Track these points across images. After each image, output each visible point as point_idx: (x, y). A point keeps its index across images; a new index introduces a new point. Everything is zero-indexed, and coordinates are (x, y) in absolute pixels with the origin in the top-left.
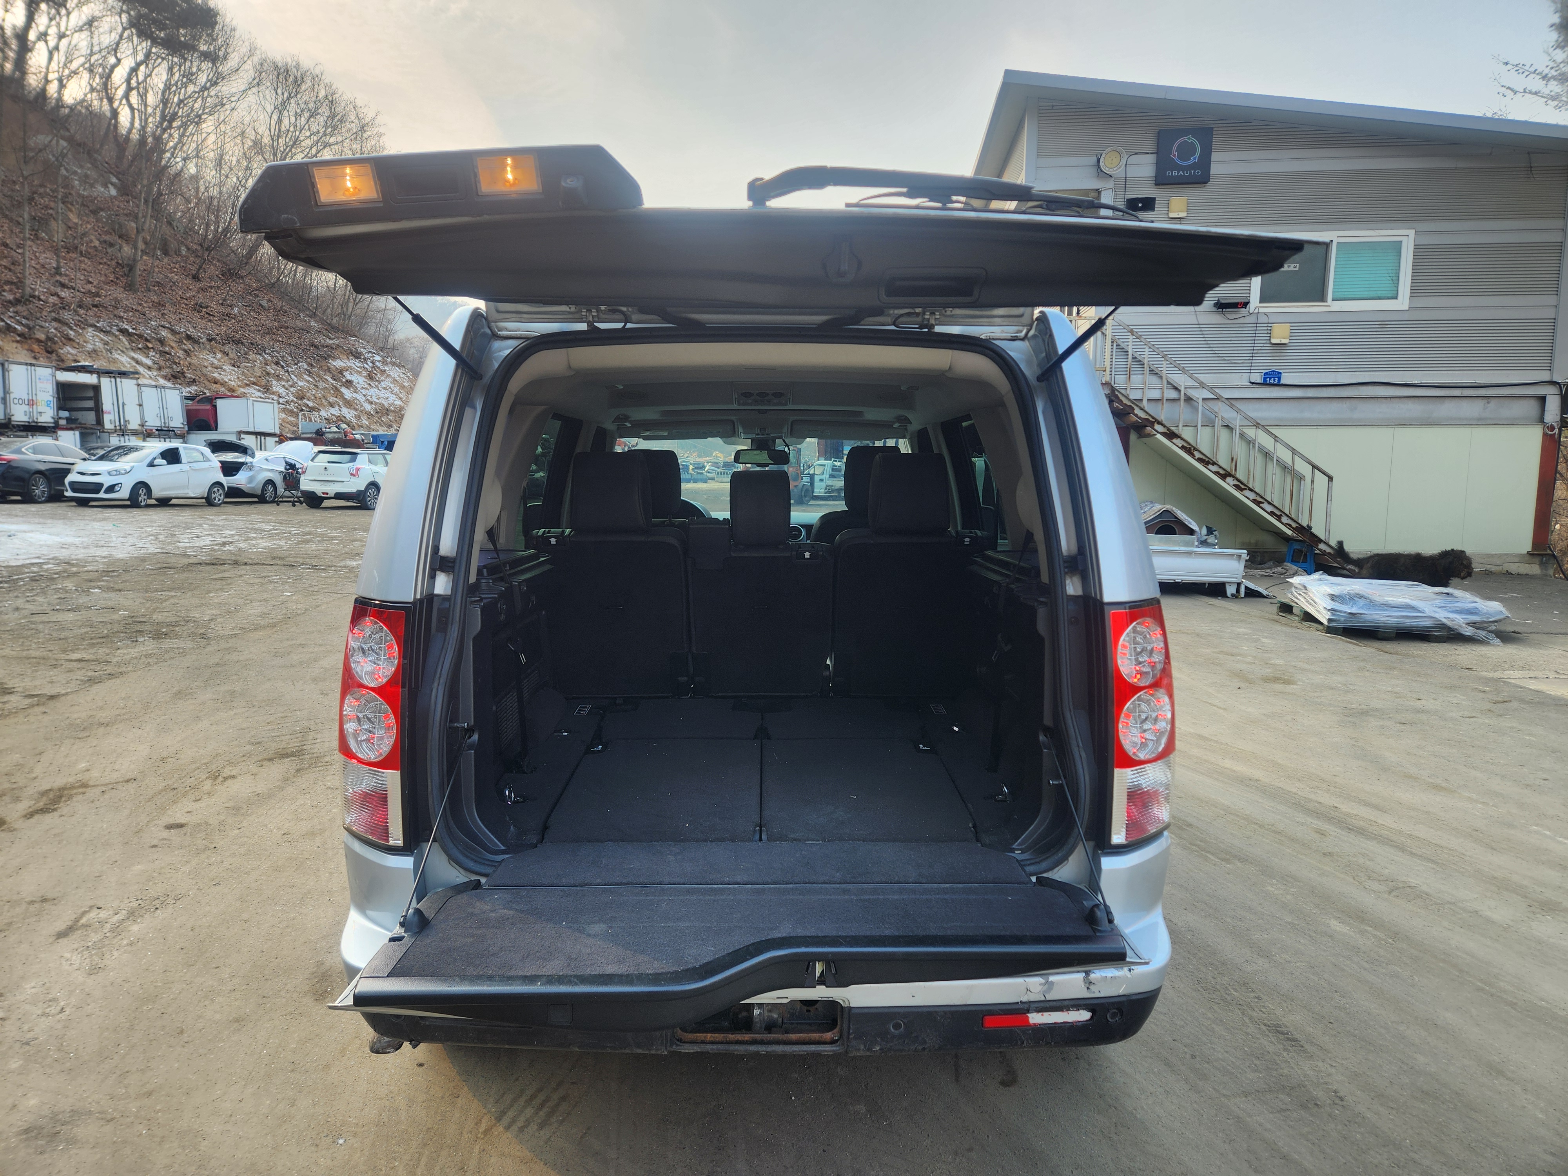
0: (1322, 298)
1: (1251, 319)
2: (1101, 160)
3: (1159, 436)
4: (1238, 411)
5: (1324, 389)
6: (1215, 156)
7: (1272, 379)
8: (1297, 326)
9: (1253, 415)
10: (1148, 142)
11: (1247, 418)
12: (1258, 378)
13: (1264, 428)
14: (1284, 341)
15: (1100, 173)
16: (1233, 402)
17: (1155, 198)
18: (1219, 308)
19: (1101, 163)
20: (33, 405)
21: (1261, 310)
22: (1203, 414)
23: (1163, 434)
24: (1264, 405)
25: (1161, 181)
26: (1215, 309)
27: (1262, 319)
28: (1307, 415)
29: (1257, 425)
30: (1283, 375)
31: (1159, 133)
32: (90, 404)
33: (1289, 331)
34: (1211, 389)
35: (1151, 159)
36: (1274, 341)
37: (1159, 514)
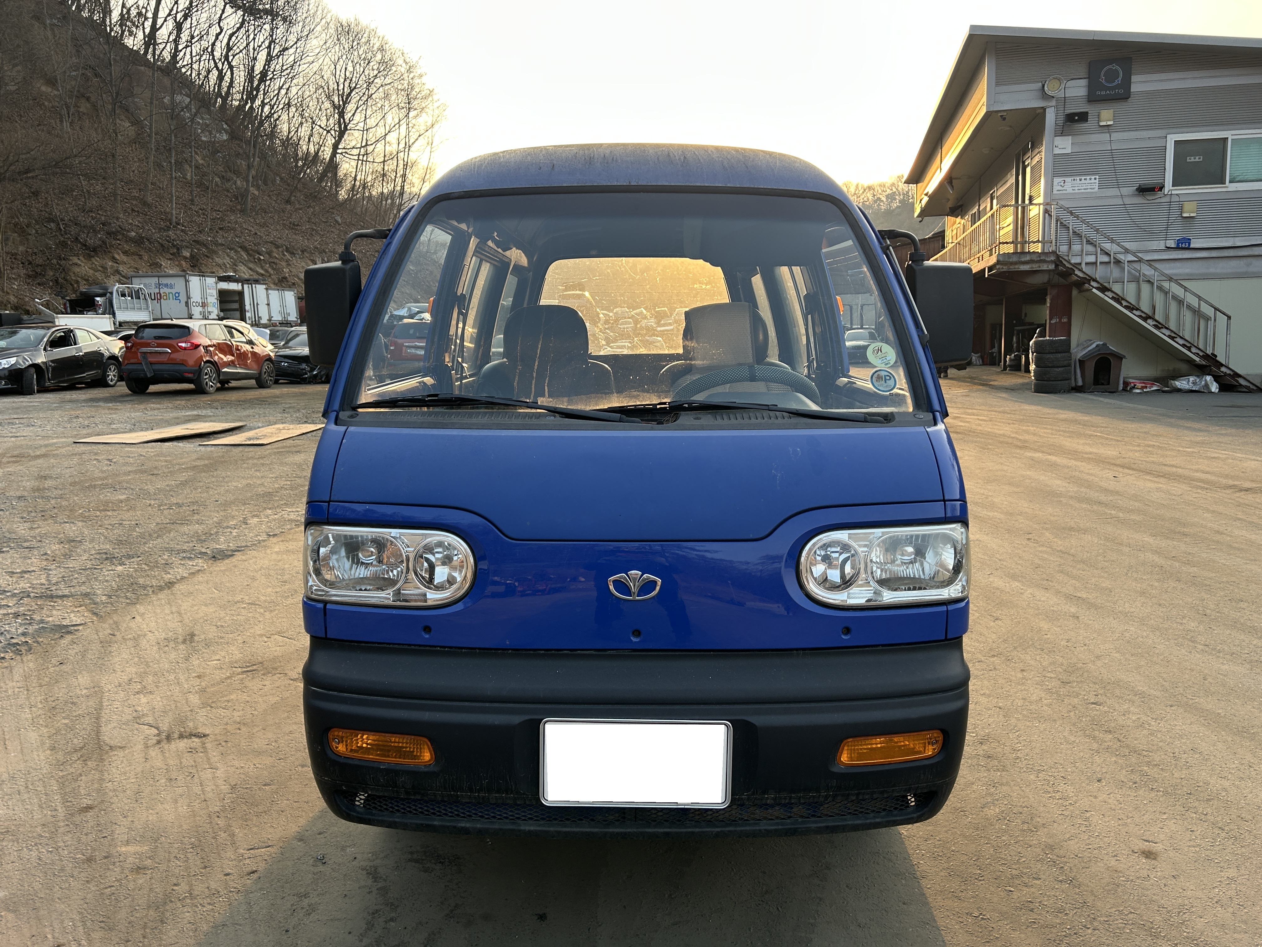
0: (1221, 181)
1: (1166, 199)
2: (1046, 86)
3: (1094, 290)
4: (1155, 269)
5: (1225, 250)
6: (1134, 78)
7: (1183, 245)
8: (1202, 202)
9: (1167, 272)
10: (1082, 70)
11: (1163, 274)
12: (1172, 244)
13: (1177, 282)
14: (1192, 215)
15: (1045, 96)
16: (1152, 263)
17: (1087, 113)
18: (1140, 192)
19: (1046, 88)
20: (205, 306)
21: (1173, 192)
22: (1129, 272)
23: (1097, 288)
24: (1178, 264)
25: (1092, 98)
26: (1137, 193)
27: (1176, 199)
28: (1212, 270)
29: (1170, 279)
30: (1192, 240)
31: (1090, 63)
32: (236, 306)
33: (1196, 207)
34: (1134, 254)
35: (1084, 82)
36: (1185, 215)
37: (1098, 348)
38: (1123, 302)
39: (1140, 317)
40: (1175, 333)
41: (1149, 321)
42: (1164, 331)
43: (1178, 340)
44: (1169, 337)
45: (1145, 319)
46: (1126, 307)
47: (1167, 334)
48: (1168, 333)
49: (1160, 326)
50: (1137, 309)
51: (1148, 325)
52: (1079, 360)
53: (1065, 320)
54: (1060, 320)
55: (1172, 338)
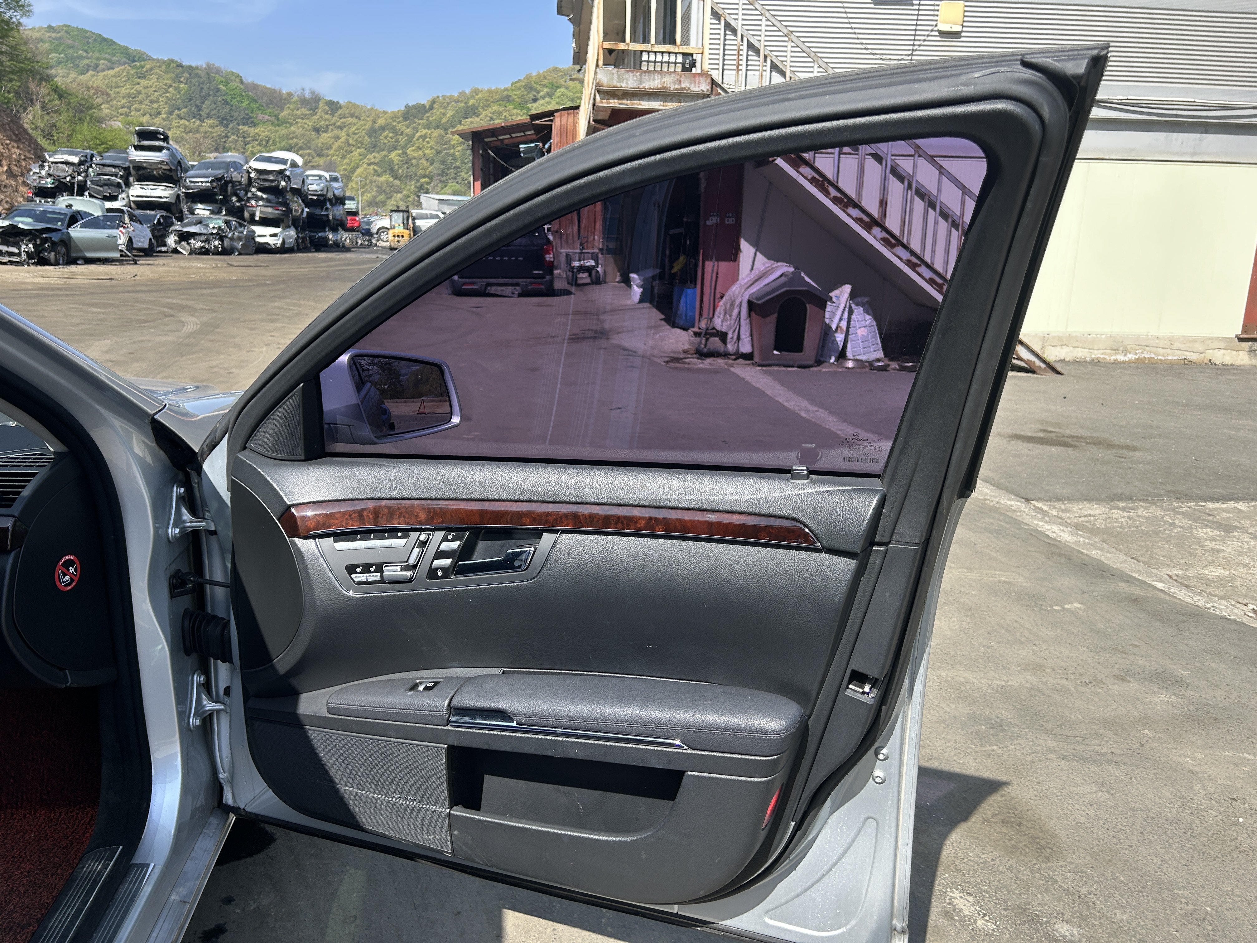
3: (781, 163)
8: (974, 6)
14: (954, 28)
29: (919, 154)
33: (962, 13)
36: (941, 27)
37: (783, 279)
38: (831, 189)
39: (858, 221)
40: (918, 257)
41: (876, 230)
42: (900, 250)
43: (923, 270)
44: (909, 263)
45: (868, 227)
46: (835, 200)
47: (904, 258)
48: (905, 255)
49: (893, 241)
50: (857, 206)
51: (873, 238)
52: (750, 303)
53: (730, 221)
54: (722, 221)
55: (913, 266)
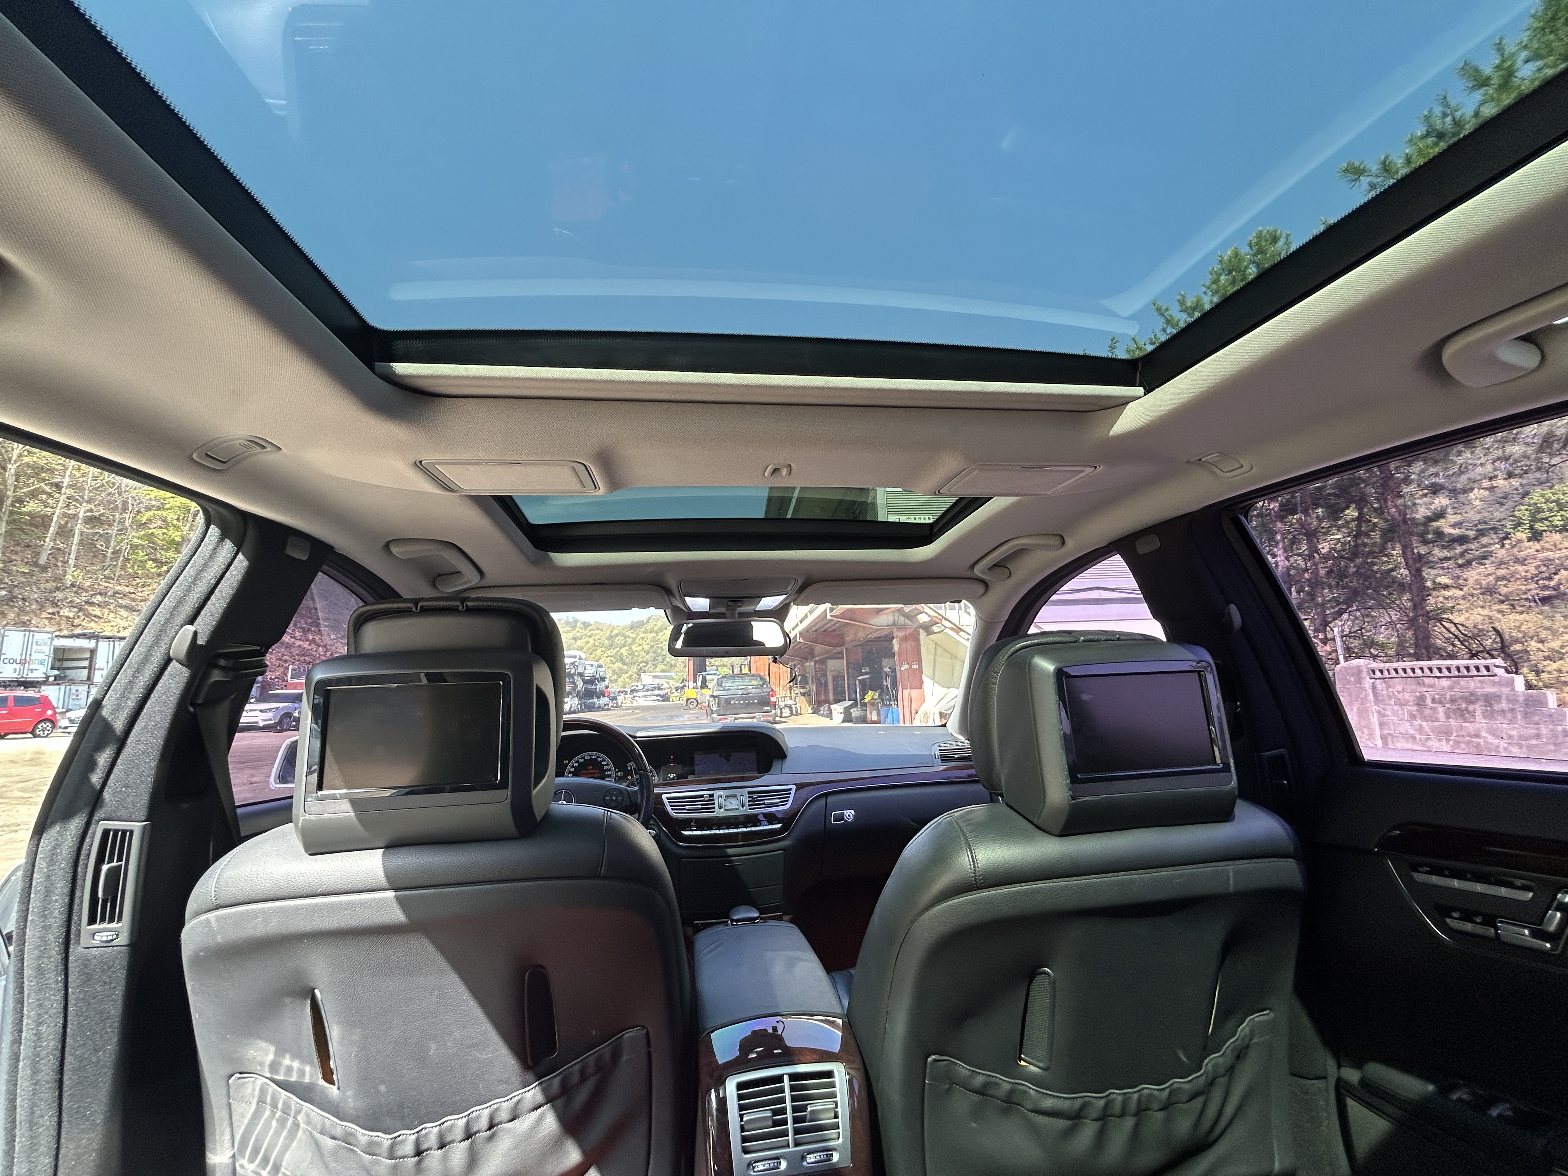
3: (947, 630)
20: (25, 664)
23: (952, 629)
32: (86, 663)
53: (915, 666)
54: (911, 667)
